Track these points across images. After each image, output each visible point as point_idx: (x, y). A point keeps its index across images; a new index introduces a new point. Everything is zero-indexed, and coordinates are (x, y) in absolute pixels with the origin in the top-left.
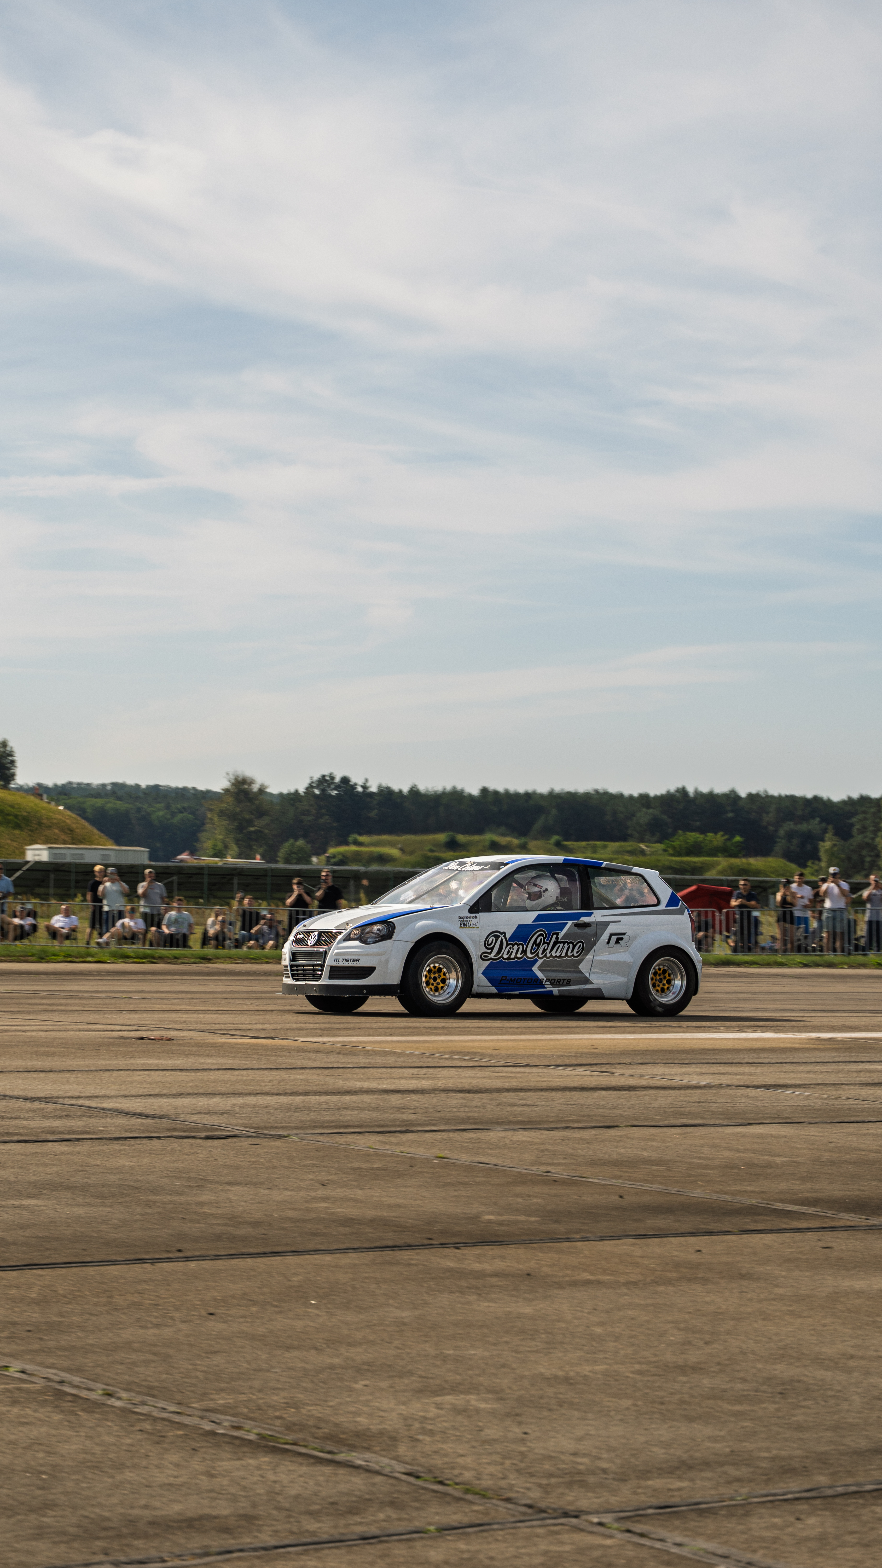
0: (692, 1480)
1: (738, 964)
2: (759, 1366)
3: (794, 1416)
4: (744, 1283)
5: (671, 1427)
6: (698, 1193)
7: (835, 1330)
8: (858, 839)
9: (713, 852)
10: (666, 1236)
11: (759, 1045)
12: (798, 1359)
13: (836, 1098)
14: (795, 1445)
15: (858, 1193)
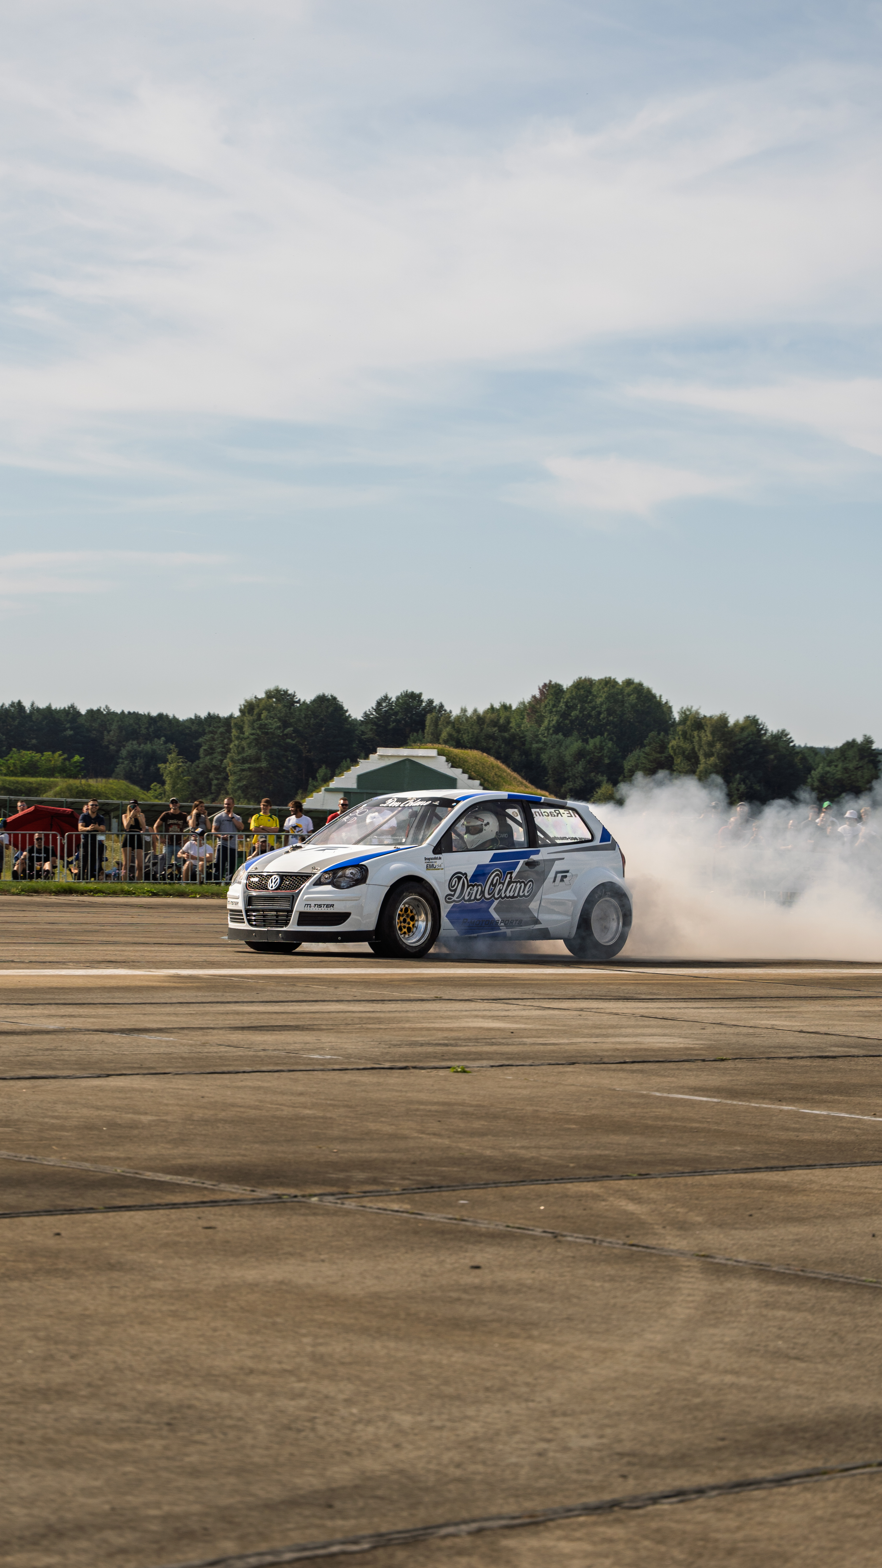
0: (63, 1553)
1: (82, 893)
2: (140, 1387)
3: (187, 1455)
4: (115, 1275)
5: (34, 1476)
6: (53, 1160)
7: (229, 1335)
8: (205, 761)
9: (50, 772)
10: (18, 1215)
11: (113, 983)
12: (187, 1376)
13: (204, 1044)
14: (191, 1498)
15: (238, 1158)
